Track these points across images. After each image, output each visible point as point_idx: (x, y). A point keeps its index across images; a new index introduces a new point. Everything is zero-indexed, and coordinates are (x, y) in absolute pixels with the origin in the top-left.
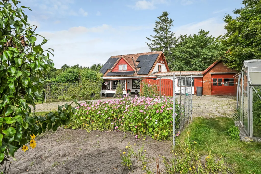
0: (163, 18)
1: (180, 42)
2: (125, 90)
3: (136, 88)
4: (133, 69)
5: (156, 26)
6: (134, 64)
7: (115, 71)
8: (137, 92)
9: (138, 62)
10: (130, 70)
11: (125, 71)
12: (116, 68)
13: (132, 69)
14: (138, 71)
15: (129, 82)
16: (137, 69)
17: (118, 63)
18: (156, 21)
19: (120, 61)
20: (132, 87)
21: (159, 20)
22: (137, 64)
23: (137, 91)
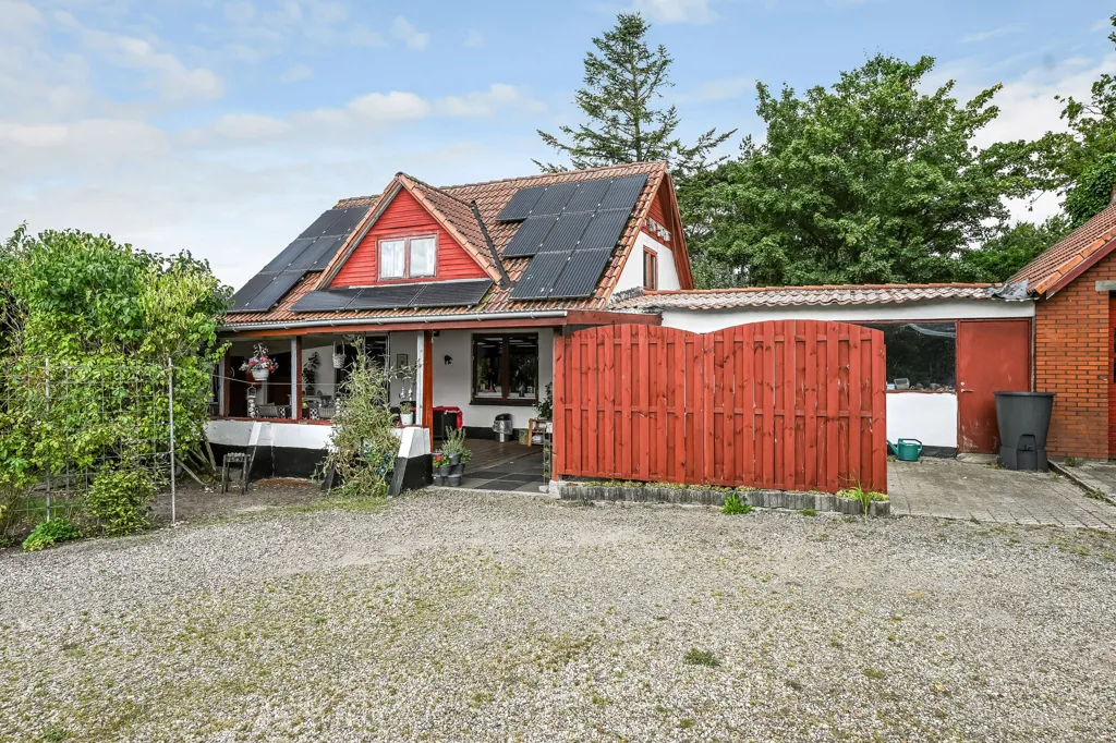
0: (619, 47)
1: (698, 168)
2: (419, 421)
3: (498, 395)
4: (480, 269)
5: (590, 80)
6: (487, 236)
7: (352, 281)
8: (507, 427)
9: (513, 222)
10: (459, 276)
11: (427, 278)
12: (359, 266)
13: (474, 263)
14: (514, 277)
15: (448, 359)
16: (507, 266)
17: (375, 224)
18: (587, 58)
19: (390, 215)
20: (474, 394)
21: (601, 55)
22: (504, 239)
23: (507, 417)
